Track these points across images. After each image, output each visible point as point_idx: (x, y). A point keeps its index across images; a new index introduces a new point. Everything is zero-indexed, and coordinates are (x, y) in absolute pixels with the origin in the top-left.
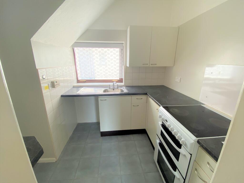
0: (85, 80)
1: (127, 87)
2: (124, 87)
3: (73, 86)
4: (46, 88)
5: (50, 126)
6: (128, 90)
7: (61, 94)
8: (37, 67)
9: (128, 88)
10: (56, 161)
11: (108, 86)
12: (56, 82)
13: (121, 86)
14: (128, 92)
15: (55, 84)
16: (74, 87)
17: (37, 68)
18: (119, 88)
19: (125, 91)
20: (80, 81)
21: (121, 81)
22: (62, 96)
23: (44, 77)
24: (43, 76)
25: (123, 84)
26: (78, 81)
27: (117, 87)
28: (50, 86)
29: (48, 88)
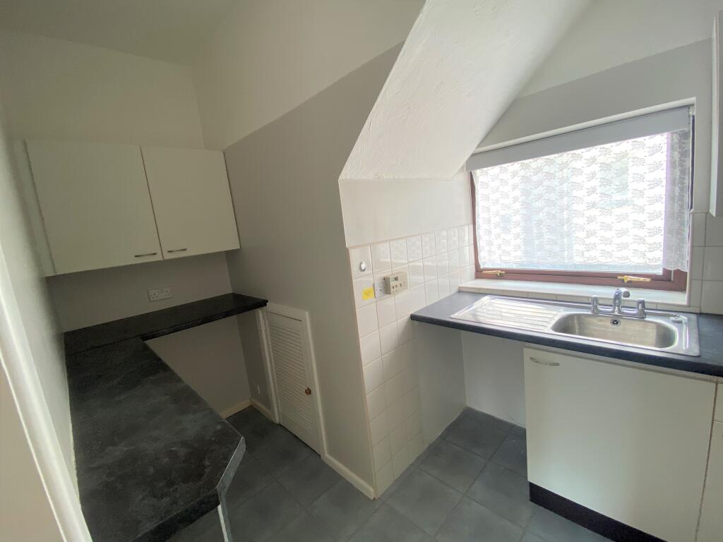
0: (502, 270)
1: (702, 320)
2: (683, 318)
3: (460, 287)
4: (367, 293)
5: (367, 396)
6: (701, 339)
7: (412, 312)
8: (349, 243)
9: (708, 327)
10: (374, 499)
11: (590, 301)
12: (396, 279)
13: (668, 311)
14: (695, 351)
15: (393, 283)
16: (461, 291)
17: (347, 246)
18: (646, 319)
19: (684, 344)
20: (484, 272)
21: (670, 280)
22: (413, 318)
23: (363, 266)
24: (361, 264)
25: (680, 299)
26: (480, 273)
27: (635, 312)
28: (378, 288)
29: (372, 294)
